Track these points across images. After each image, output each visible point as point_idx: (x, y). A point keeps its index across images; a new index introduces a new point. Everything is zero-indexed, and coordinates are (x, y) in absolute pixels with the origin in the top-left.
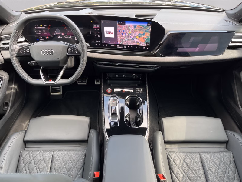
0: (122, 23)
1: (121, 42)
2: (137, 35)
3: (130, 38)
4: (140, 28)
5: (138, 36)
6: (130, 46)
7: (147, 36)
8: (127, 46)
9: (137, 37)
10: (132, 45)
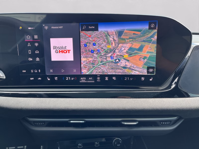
0: (90, 27)
1: (89, 70)
2: (125, 51)
3: (109, 59)
4: (132, 36)
5: (127, 52)
6: (110, 76)
7: (148, 52)
8: (103, 77)
9: (126, 56)
10: (114, 73)
